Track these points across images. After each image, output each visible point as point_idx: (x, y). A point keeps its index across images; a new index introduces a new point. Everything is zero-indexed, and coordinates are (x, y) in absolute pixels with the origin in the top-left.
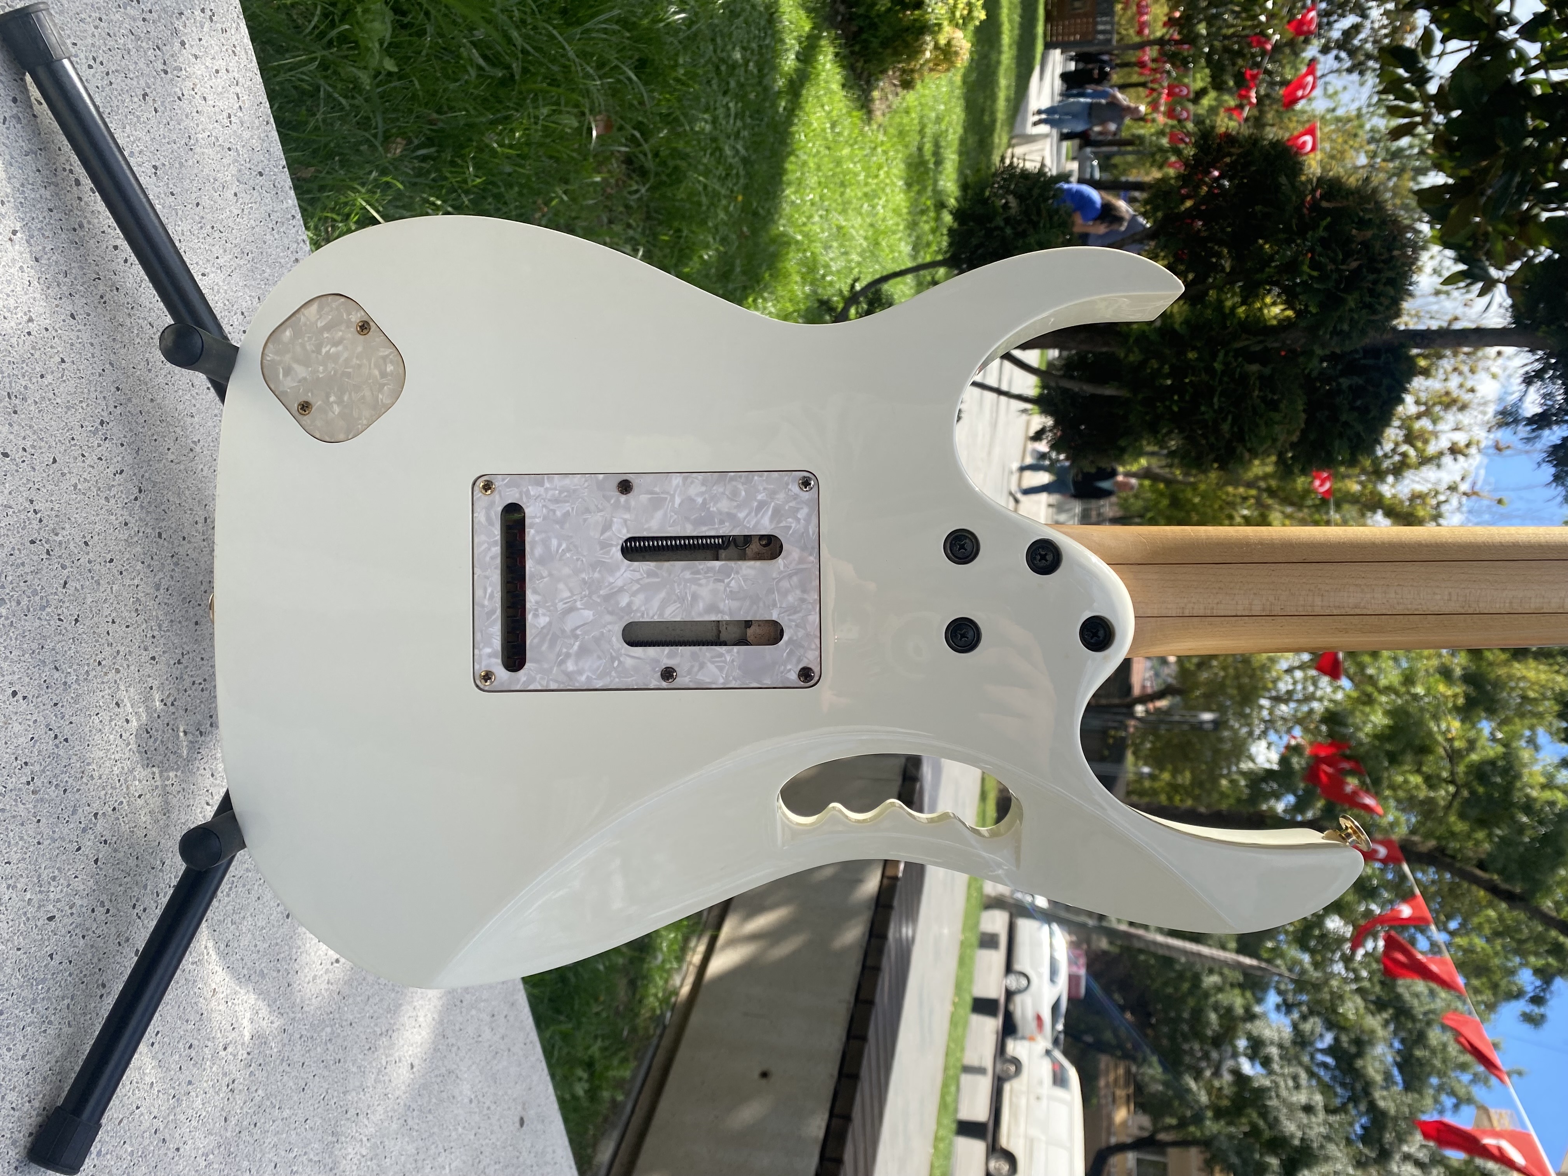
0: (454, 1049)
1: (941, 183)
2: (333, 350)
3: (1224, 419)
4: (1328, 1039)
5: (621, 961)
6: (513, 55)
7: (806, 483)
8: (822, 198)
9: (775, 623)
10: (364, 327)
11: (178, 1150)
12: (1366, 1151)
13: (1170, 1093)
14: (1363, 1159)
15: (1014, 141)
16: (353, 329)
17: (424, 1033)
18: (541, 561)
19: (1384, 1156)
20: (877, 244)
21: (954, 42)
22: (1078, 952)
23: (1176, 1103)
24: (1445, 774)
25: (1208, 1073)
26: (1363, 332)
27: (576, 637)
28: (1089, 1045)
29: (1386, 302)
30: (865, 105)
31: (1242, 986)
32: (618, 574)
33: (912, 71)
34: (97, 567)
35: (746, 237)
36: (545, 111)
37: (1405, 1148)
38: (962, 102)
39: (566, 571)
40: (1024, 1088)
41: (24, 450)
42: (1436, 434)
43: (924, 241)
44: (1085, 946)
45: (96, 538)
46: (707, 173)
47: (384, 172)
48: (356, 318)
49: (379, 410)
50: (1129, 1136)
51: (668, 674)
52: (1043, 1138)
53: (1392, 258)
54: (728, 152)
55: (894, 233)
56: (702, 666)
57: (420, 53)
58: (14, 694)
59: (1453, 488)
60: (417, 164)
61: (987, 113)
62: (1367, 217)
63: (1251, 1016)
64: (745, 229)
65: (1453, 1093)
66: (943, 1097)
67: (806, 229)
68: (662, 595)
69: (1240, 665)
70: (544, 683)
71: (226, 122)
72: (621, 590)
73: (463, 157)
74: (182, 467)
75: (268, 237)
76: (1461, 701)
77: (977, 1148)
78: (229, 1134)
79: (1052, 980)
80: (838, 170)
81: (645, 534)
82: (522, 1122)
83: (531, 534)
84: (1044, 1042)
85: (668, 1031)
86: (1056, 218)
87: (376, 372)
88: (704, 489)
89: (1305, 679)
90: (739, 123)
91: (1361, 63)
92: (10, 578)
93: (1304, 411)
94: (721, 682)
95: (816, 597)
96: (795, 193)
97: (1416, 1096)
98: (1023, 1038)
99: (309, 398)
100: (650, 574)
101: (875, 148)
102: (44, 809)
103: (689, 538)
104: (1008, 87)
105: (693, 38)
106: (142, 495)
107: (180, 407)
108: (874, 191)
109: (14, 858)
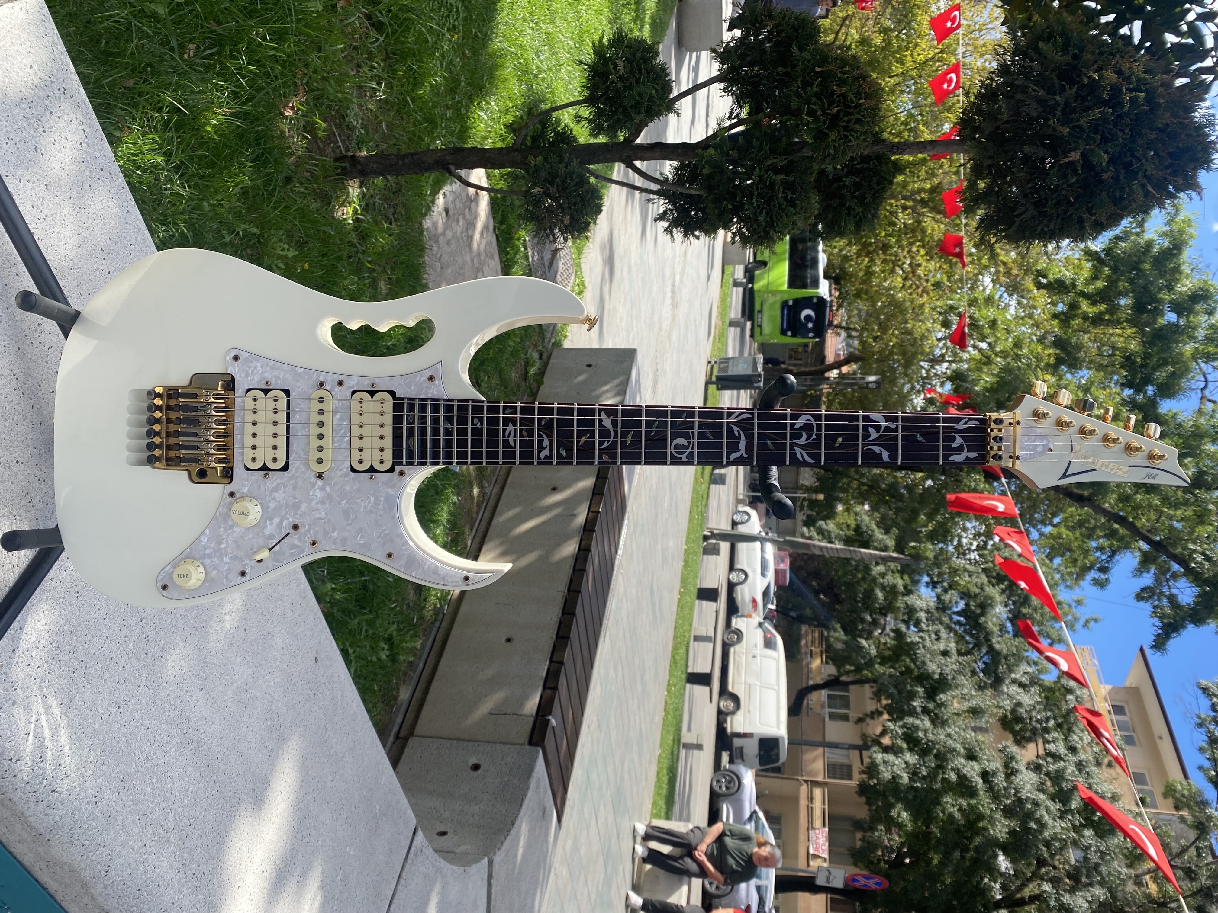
3: (761, 213)
4: (961, 605)
12: (985, 679)
13: (850, 648)
14: (983, 685)
19: (998, 682)
22: (784, 553)
23: (853, 655)
25: (876, 634)
28: (793, 618)
31: (902, 573)
35: (468, 58)
37: (1013, 676)
40: (744, 650)
50: (821, 679)
52: (758, 684)
63: (908, 592)
64: (467, 52)
65: (1048, 636)
66: (673, 657)
67: (518, 41)
71: (79, 147)
73: (238, 51)
76: (1052, 360)
79: (763, 575)
84: (758, 618)
85: (446, 617)
96: (507, 15)
98: (743, 615)
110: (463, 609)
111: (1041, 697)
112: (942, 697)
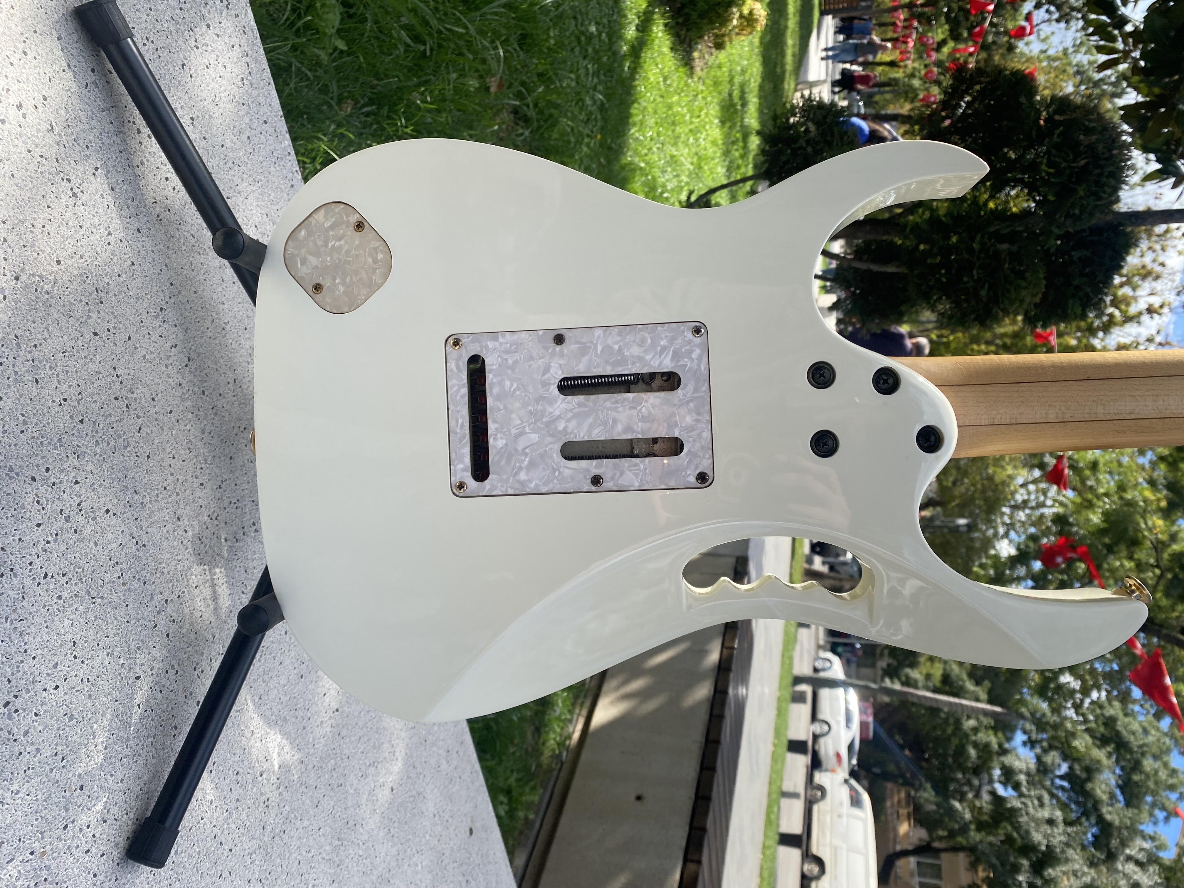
0: (422, 777)
1: (746, 120)
2: (337, 244)
3: (982, 287)
4: (1064, 768)
5: (528, 713)
6: (430, 35)
7: (697, 331)
8: (659, 134)
9: (676, 439)
10: (360, 226)
11: (231, 850)
12: (1098, 854)
13: (941, 811)
14: (1096, 860)
15: (800, 87)
16: (351, 228)
17: (400, 764)
18: (498, 398)
19: (1111, 857)
20: (700, 168)
21: (755, 12)
22: (866, 704)
23: (946, 819)
24: (1152, 561)
25: (970, 796)
26: (1091, 215)
27: (526, 455)
28: (877, 775)
29: (1108, 190)
30: (688, 63)
31: (995, 729)
32: (555, 406)
33: (723, 35)
34: (161, 417)
35: (603, 166)
36: (454, 76)
37: (1128, 851)
38: (760, 58)
39: (517, 405)
40: (829, 809)
41: (109, 330)
42: (1135, 298)
43: (736, 165)
44: (872, 700)
45: (160, 395)
46: (574, 118)
47: (339, 125)
48: (354, 219)
49: (373, 288)
50: (910, 844)
51: (596, 480)
52: (845, 846)
53: (1112, 156)
54: (588, 102)
55: (713, 159)
56: (622, 473)
57: (363, 34)
58: (108, 511)
59: (1150, 340)
60: (363, 119)
61: (779, 66)
62: (1092, 125)
63: (1004, 752)
64: (602, 160)
65: (1164, 808)
66: (768, 814)
67: (647, 158)
68: (591, 420)
69: (985, 482)
70: (504, 489)
71: (240, 84)
72: (559, 417)
73: (396, 112)
74: (217, 342)
75: (272, 169)
76: (1164, 504)
77: (794, 854)
78: (266, 839)
79: (848, 726)
80: (670, 112)
81: (575, 375)
82: (471, 831)
83: (490, 377)
84: (843, 773)
85: (564, 765)
86: (845, 138)
87: (370, 260)
88: (619, 338)
89: (1037, 491)
90: (596, 80)
91: (1067, 14)
92: (101, 426)
93: (1045, 278)
94: (636, 485)
95: (708, 418)
96: (638, 131)
97: (1136, 811)
98: (826, 770)
99: (320, 281)
100: (580, 405)
101: (696, 96)
102: (131, 597)
103: (608, 376)
104: (794, 46)
105: (560, 17)
106: (191, 363)
107: (215, 297)
108: (696, 127)
109: (111, 633)
110: (585, 755)
111: (1161, 878)
112: (1050, 872)
